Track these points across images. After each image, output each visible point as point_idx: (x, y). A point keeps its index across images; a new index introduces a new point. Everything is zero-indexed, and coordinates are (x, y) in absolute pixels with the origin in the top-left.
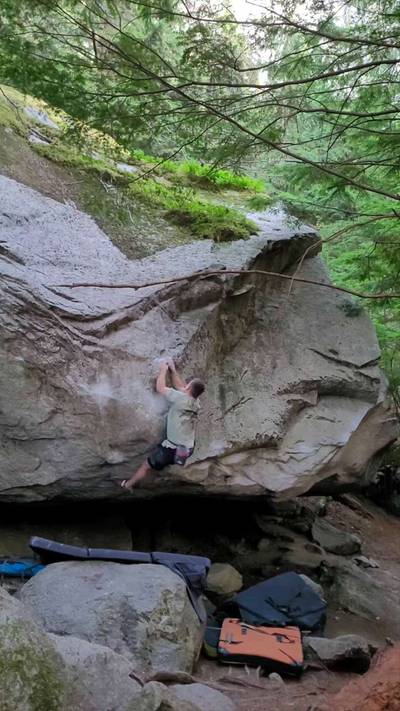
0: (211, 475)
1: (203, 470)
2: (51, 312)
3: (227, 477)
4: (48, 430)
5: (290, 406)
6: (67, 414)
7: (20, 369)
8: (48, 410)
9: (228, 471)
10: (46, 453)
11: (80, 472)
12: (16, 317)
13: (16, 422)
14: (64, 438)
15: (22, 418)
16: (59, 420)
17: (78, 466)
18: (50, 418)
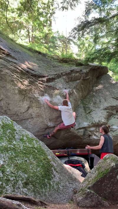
0: (84, 134)
1: (81, 132)
2: (27, 73)
3: (90, 136)
4: (27, 115)
5: (108, 114)
6: (34, 108)
7: (17, 92)
8: (27, 107)
9: (90, 133)
10: (25, 125)
11: (38, 132)
12: (15, 74)
13: (15, 113)
14: (32, 118)
15: (17, 111)
16: (30, 111)
17: (37, 129)
18: (28, 110)
